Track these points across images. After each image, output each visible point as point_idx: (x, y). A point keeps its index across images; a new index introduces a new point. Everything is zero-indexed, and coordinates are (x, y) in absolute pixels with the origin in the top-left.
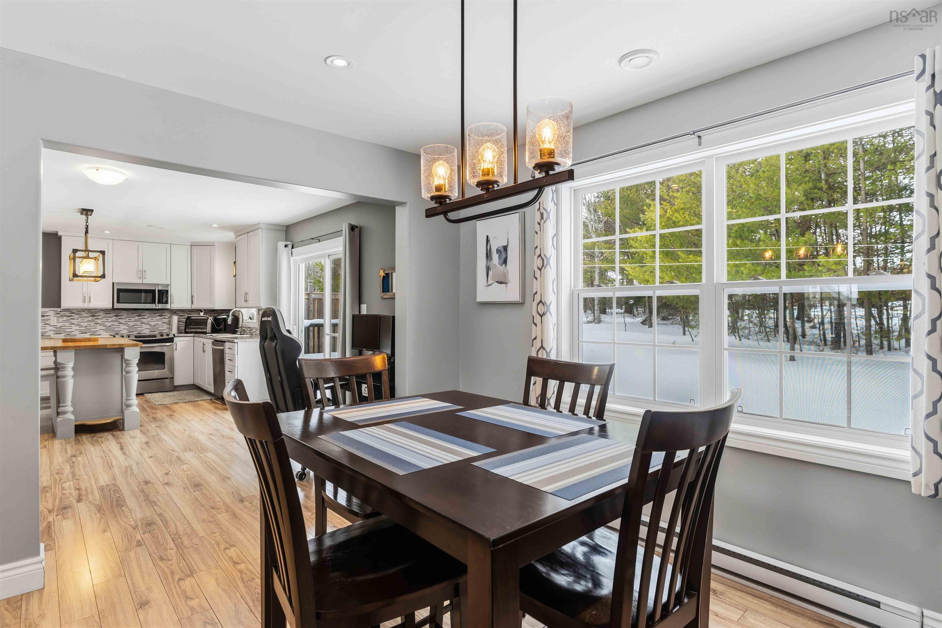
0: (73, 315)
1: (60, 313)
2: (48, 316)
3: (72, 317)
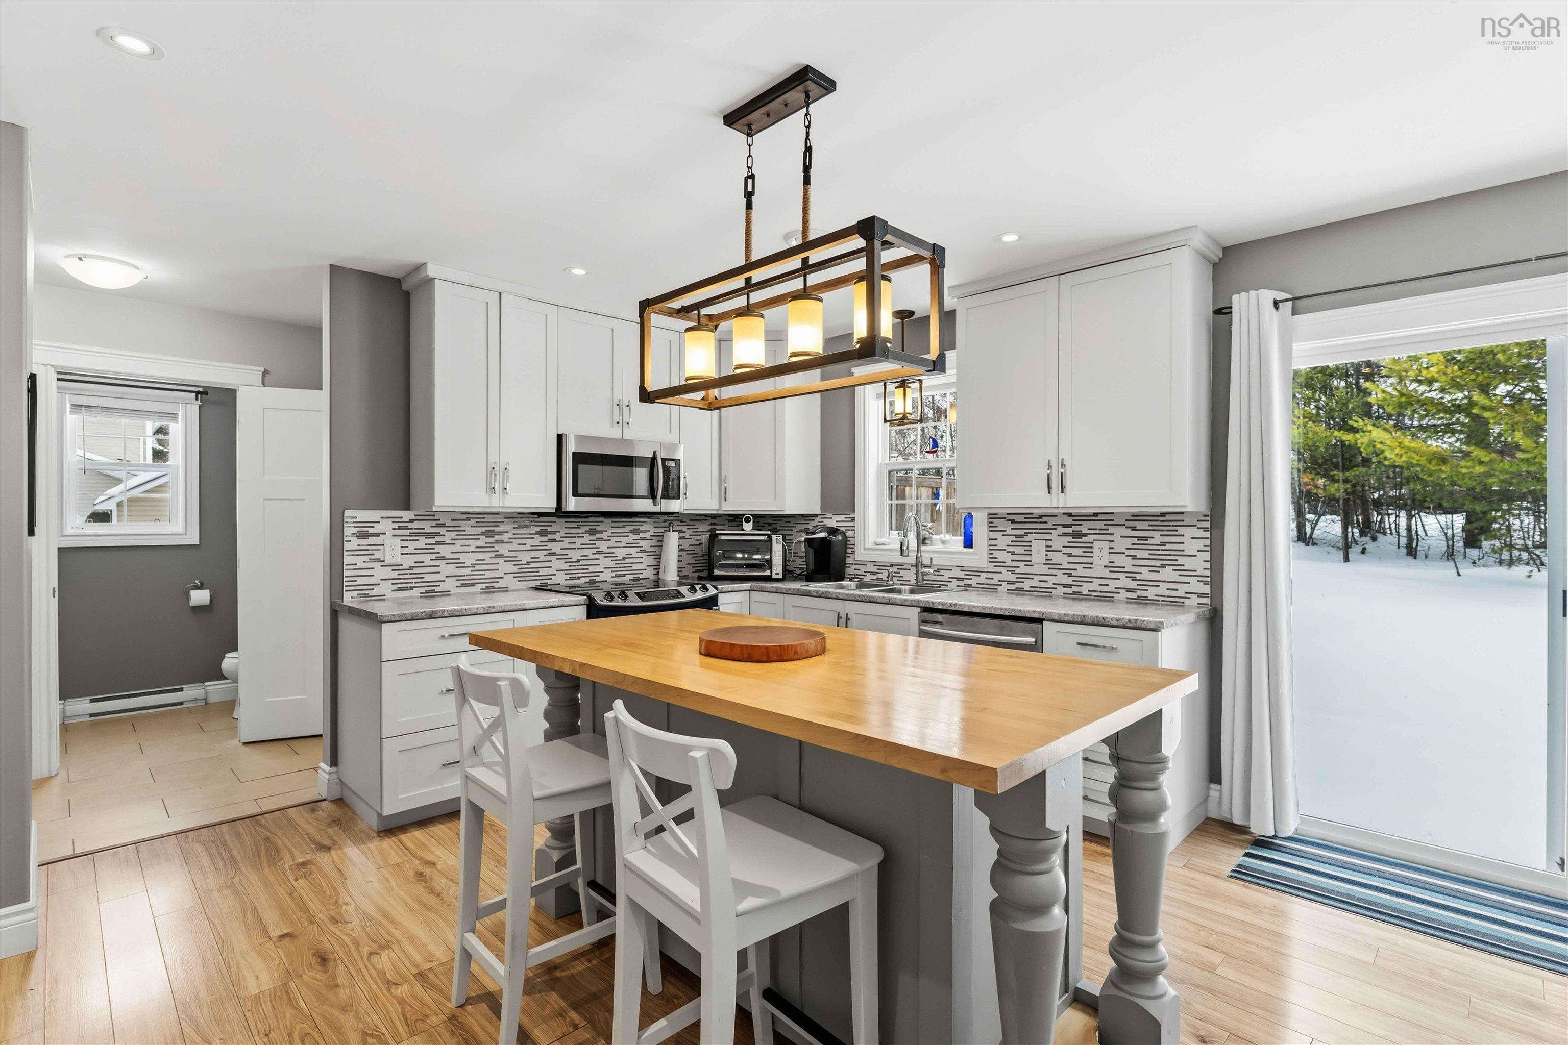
0: (442, 530)
1: (410, 525)
2: (378, 535)
3: (438, 539)
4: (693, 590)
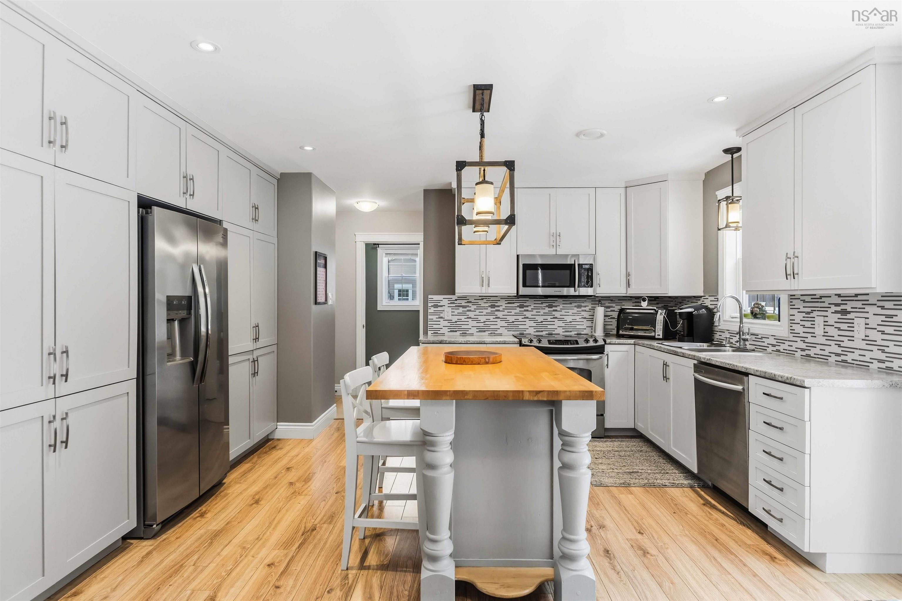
0: (470, 305)
1: (456, 302)
2: (441, 306)
3: (468, 308)
4: (587, 341)
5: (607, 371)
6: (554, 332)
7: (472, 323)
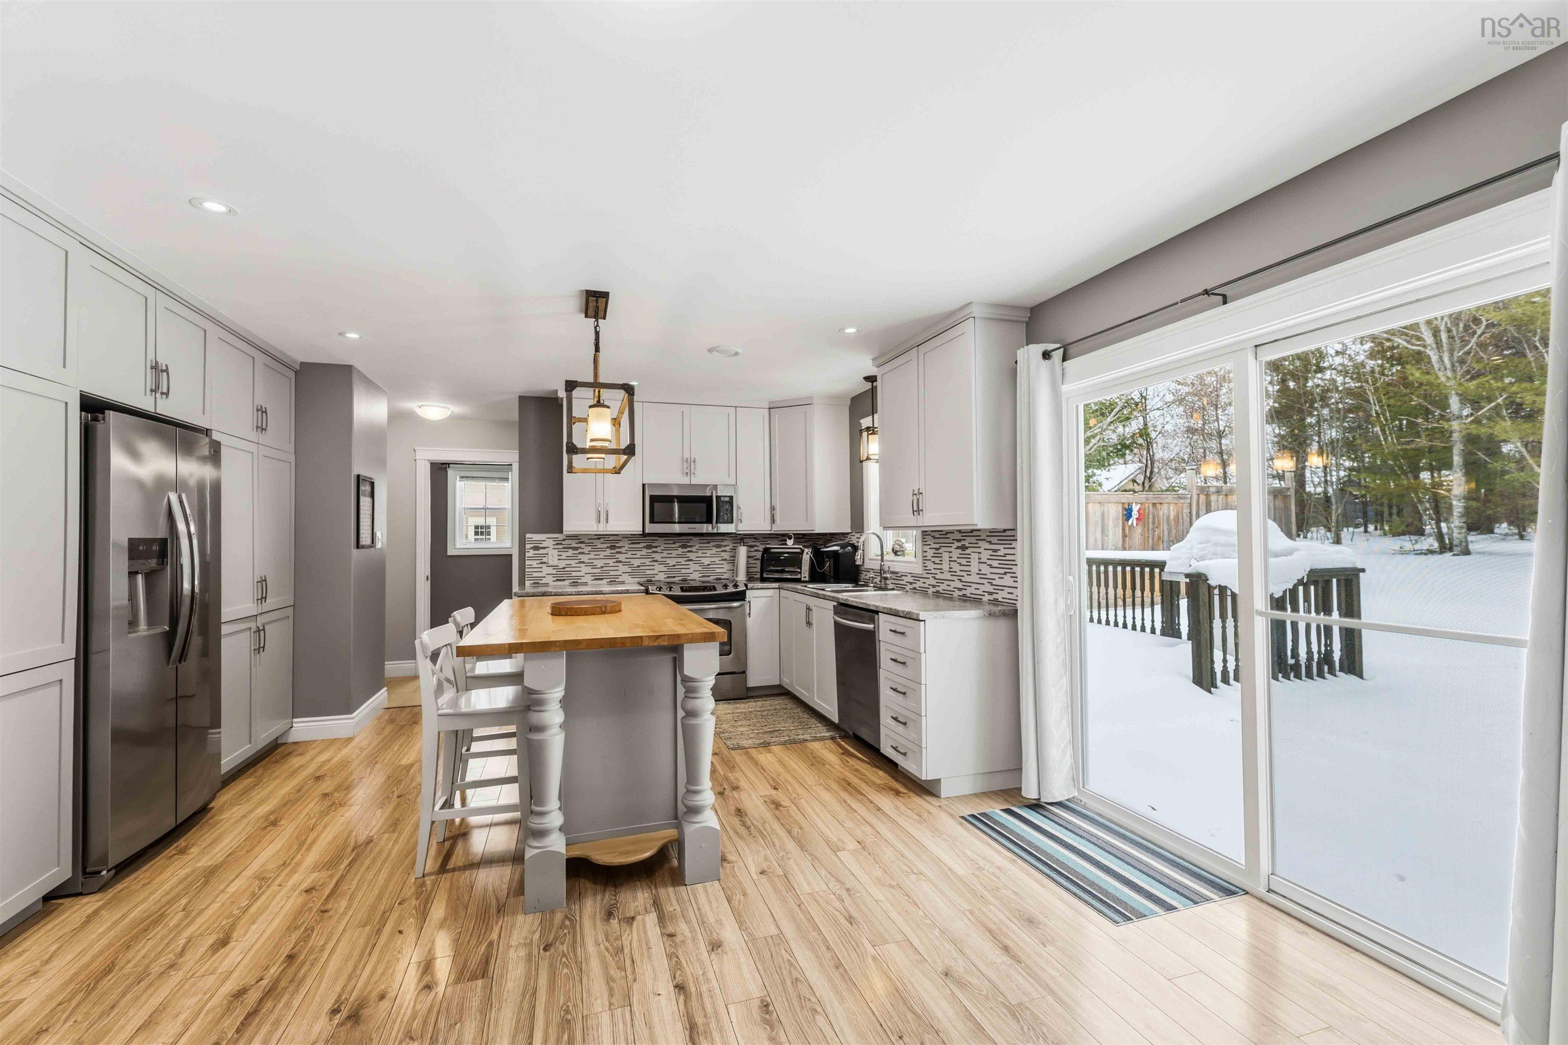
0: (583, 546)
1: (563, 543)
2: (544, 548)
3: (580, 550)
4: (726, 586)
5: (750, 621)
6: (688, 578)
7: (585, 569)
